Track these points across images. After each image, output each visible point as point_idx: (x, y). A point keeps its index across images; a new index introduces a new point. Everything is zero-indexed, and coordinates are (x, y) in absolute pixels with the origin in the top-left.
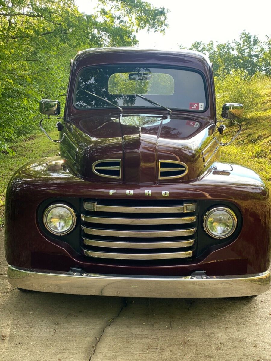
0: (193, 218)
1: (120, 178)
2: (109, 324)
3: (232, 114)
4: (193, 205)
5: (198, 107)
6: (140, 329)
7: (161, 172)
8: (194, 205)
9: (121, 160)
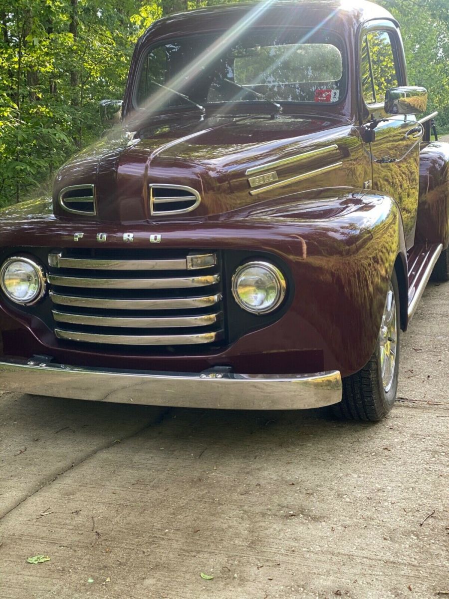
0: (211, 279)
1: (95, 214)
2: (108, 446)
3: (408, 107)
4: (209, 256)
5: (328, 97)
6: (148, 456)
7: (154, 204)
8: (211, 256)
9: (93, 185)
